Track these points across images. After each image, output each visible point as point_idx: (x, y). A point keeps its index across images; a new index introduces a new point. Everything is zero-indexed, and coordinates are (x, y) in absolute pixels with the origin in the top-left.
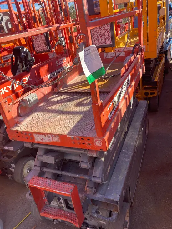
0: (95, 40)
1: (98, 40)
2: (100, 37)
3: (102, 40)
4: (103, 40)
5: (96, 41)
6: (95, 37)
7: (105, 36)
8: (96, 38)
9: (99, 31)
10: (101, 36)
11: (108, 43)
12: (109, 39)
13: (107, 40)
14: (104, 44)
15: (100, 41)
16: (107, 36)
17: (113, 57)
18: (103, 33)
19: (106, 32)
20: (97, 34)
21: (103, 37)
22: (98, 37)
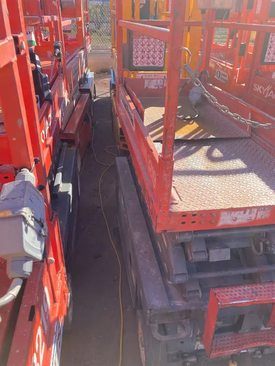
0: (137, 56)
1: (143, 58)
2: (146, 53)
3: (148, 58)
4: (151, 59)
5: (139, 59)
6: (137, 51)
7: (155, 52)
8: (140, 53)
9: (146, 43)
10: (148, 52)
11: (157, 64)
12: (160, 58)
13: (158, 59)
14: (151, 65)
15: (146, 59)
16: (158, 53)
18: (152, 46)
19: (158, 47)
20: (142, 48)
21: (152, 53)
22: (143, 51)
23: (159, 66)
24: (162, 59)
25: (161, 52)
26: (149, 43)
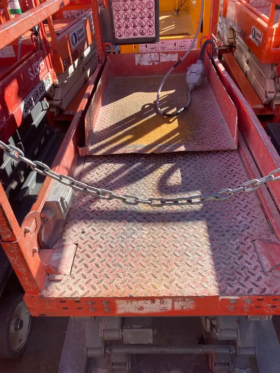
0: (119, 26)
1: (127, 27)
2: (131, 20)
3: (135, 27)
4: (139, 28)
5: (123, 29)
6: (119, 20)
7: (142, 18)
8: (122, 21)
9: (129, 7)
10: (134, 19)
11: (147, 34)
12: (150, 26)
13: (147, 27)
14: (139, 36)
15: (131, 28)
16: (146, 19)
17: (154, 64)
18: (138, 11)
19: (146, 10)
20: (126, 14)
21: (138, 19)
22: (126, 19)
23: (150, 36)
24: (153, 27)
25: (150, 17)
26: (133, 6)
